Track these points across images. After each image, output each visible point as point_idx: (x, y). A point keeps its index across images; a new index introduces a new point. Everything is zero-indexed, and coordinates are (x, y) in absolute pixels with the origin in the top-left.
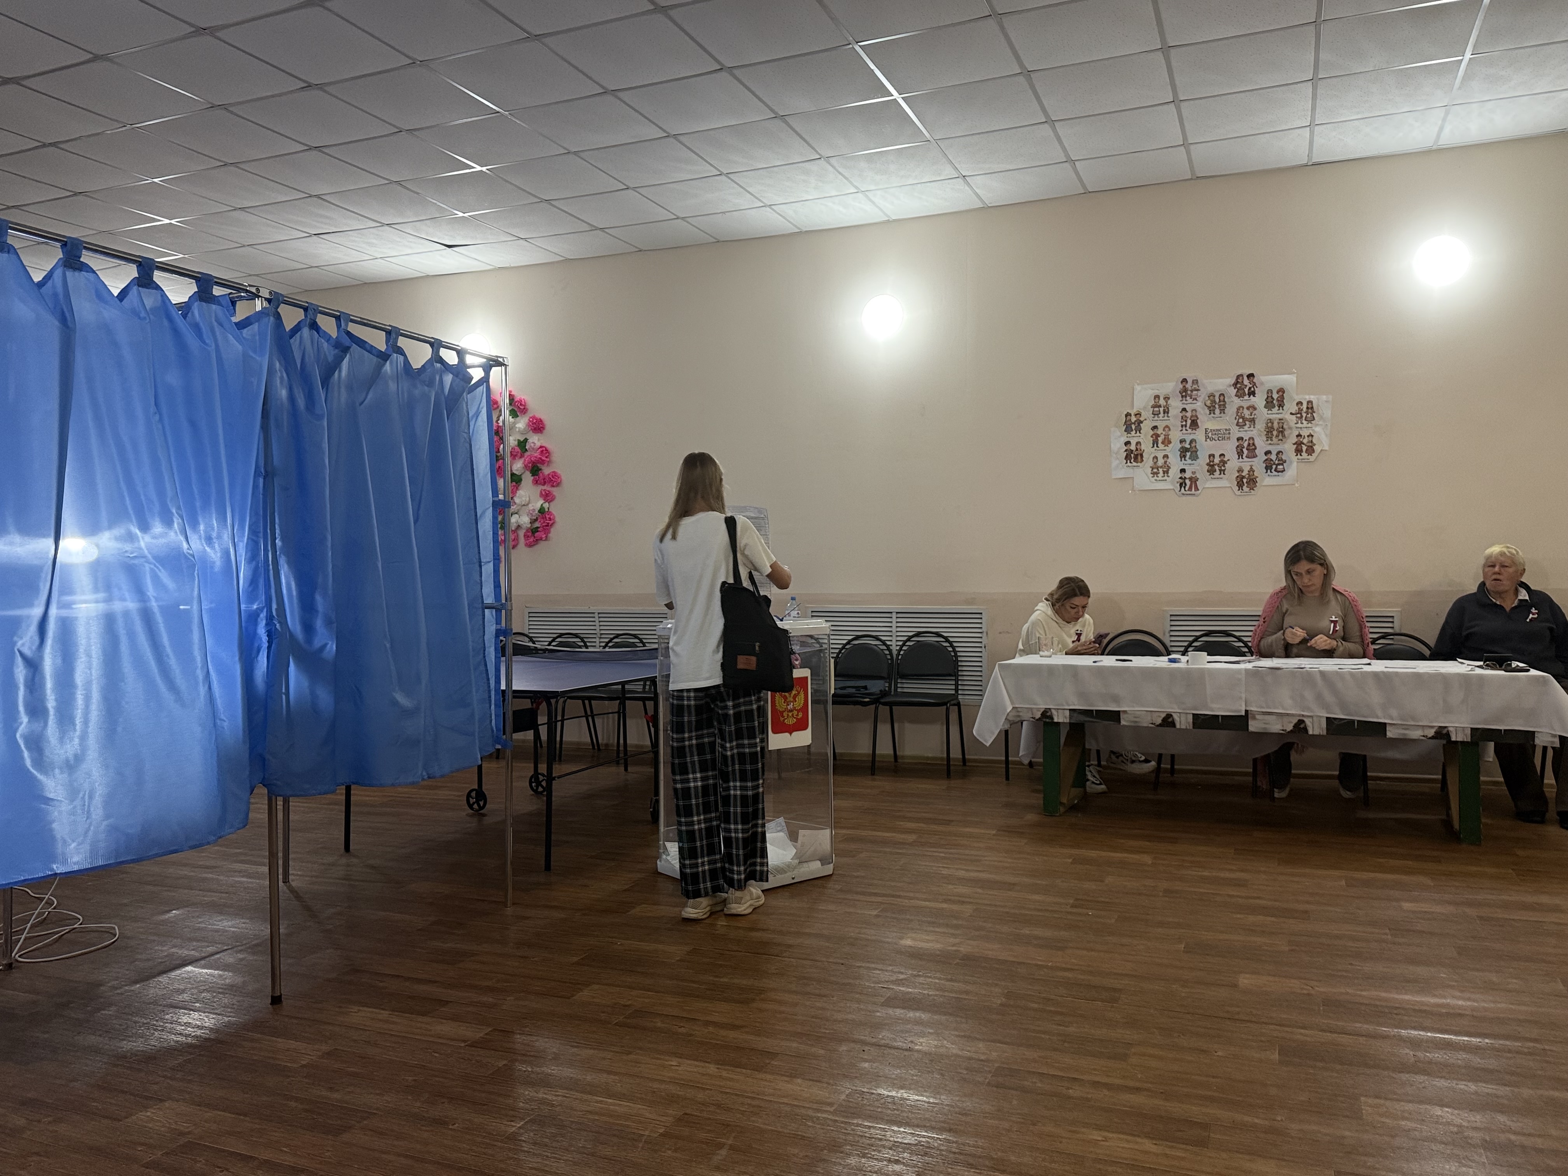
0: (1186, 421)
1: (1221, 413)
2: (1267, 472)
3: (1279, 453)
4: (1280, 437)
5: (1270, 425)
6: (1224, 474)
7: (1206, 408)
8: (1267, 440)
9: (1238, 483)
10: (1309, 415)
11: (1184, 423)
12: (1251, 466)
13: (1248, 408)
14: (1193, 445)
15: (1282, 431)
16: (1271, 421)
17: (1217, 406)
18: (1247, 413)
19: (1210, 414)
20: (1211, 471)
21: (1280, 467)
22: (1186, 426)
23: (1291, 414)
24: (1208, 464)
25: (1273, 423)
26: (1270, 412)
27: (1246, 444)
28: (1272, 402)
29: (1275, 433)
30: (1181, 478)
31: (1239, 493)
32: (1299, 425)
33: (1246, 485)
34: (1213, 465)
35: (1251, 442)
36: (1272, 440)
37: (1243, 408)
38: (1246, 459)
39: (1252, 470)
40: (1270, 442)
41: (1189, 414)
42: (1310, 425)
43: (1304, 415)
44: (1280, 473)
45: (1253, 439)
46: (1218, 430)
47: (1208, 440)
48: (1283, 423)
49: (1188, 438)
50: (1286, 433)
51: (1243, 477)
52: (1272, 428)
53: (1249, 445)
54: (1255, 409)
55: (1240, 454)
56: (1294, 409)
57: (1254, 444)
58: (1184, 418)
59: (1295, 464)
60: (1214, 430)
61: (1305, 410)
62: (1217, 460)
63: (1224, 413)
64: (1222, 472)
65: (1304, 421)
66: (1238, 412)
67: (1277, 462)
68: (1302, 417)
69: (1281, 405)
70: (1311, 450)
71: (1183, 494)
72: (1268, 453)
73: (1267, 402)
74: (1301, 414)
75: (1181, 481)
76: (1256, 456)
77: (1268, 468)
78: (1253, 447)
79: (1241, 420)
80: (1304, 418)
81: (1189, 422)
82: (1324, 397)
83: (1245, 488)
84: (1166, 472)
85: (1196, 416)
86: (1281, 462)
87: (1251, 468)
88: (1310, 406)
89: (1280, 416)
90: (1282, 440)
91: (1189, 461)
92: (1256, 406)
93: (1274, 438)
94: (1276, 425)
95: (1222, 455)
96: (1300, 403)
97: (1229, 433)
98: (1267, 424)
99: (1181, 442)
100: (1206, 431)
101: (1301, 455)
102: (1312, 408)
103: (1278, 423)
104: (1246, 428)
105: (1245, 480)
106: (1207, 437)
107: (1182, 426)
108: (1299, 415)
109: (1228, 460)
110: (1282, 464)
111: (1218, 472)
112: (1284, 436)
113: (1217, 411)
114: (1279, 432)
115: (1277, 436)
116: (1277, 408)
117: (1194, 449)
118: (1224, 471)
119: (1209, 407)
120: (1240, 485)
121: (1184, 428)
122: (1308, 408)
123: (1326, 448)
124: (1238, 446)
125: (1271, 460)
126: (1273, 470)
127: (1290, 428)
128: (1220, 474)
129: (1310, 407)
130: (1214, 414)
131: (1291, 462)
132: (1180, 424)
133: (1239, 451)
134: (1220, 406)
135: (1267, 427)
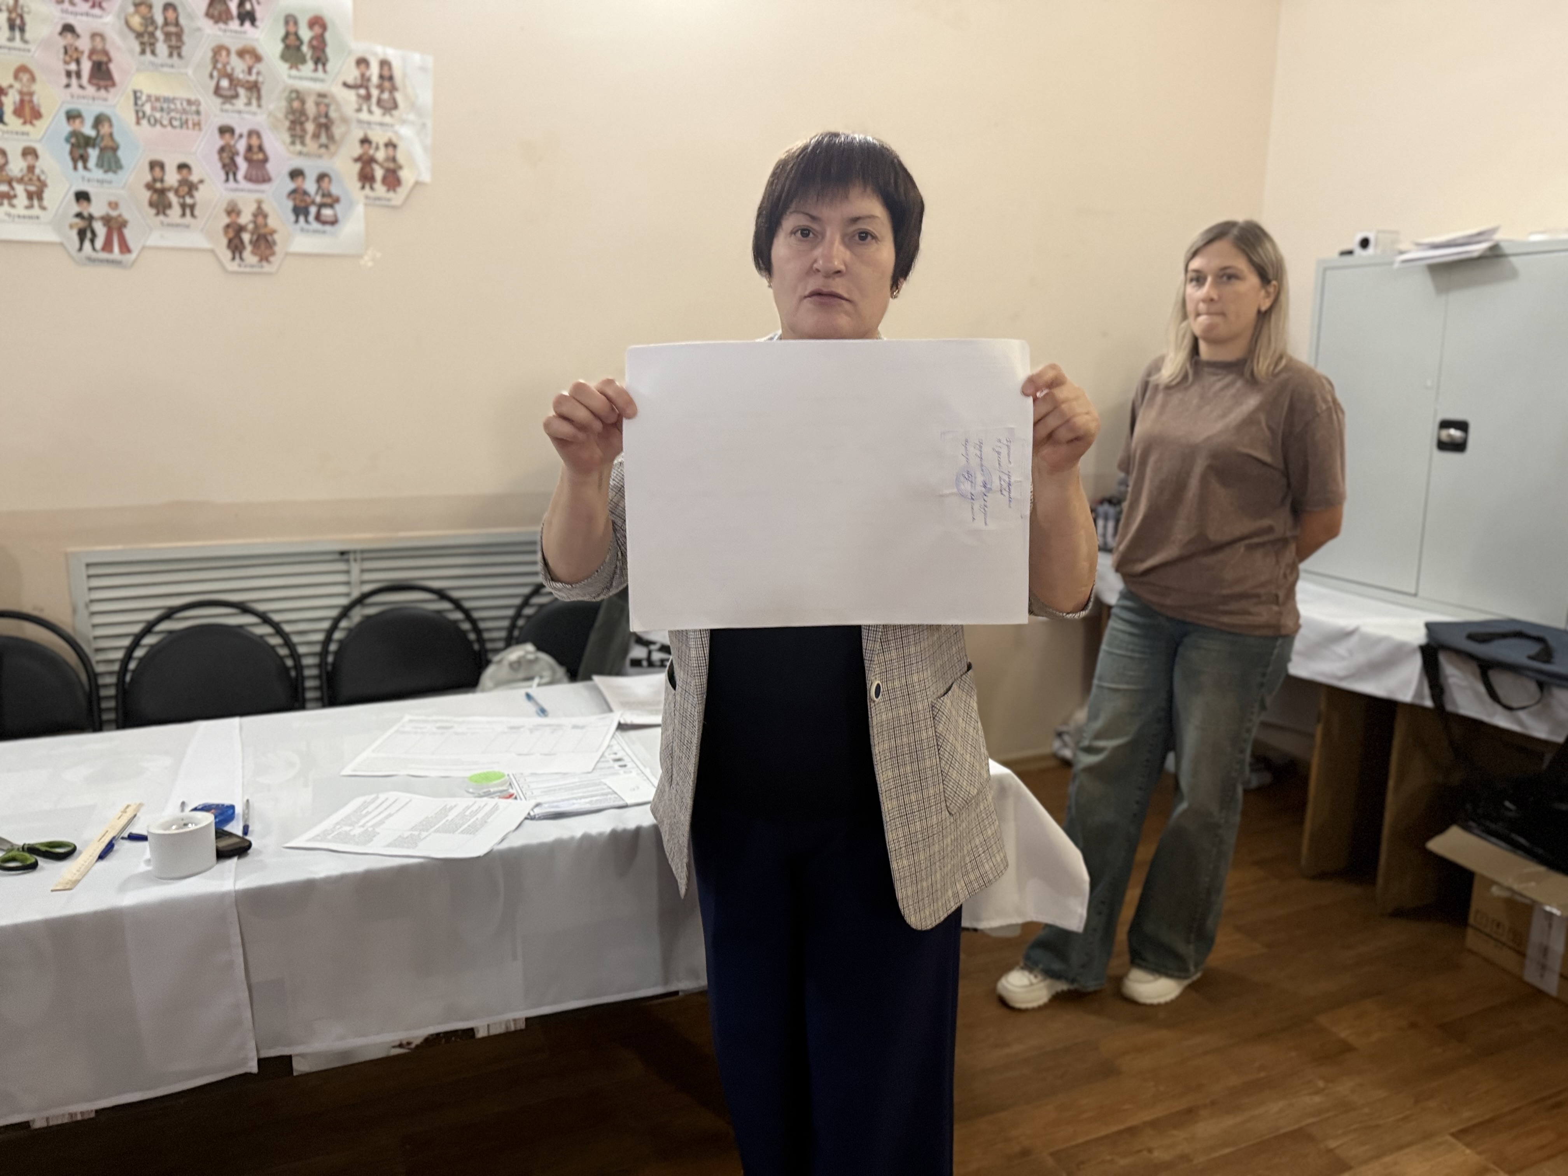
0: (78, 62)
1: (171, 55)
2: (297, 221)
3: (322, 177)
4: (323, 139)
5: (296, 104)
6: (193, 215)
7: (131, 36)
8: (293, 143)
9: (230, 241)
10: (386, 96)
11: (73, 67)
12: (259, 203)
13: (241, 54)
14: (105, 129)
15: (325, 126)
16: (298, 96)
17: (159, 34)
18: (238, 66)
19: (143, 52)
20: (160, 204)
21: (327, 212)
22: (78, 75)
23: (345, 85)
24: (149, 187)
25: (303, 102)
26: (294, 72)
27: (241, 146)
28: (298, 48)
29: (310, 127)
30: (79, 215)
31: (233, 266)
32: (364, 116)
33: (249, 248)
34: (162, 192)
35: (255, 141)
36: (303, 143)
37: (228, 52)
38: (244, 184)
39: (260, 213)
40: (298, 147)
41: (84, 44)
42: (387, 119)
43: (375, 93)
44: (328, 228)
45: (259, 135)
46: (167, 100)
47: (144, 122)
48: (327, 106)
49: (90, 112)
50: (338, 131)
51: (241, 229)
52: (303, 112)
53: (249, 148)
54: (258, 58)
55: (230, 168)
56: (352, 74)
57: (261, 149)
58: (71, 54)
59: (360, 209)
60: (158, 99)
61: (375, 79)
62: (172, 178)
63: (180, 56)
64: (188, 209)
65: (375, 108)
66: (215, 61)
67: (318, 199)
68: (368, 97)
69: (320, 59)
70: (392, 180)
71: (90, 260)
72: (296, 174)
73: (287, 47)
74: (367, 88)
75: (81, 223)
76: (266, 179)
77: (300, 211)
78: (261, 156)
79: (225, 83)
80: (374, 100)
81: (86, 66)
82: (417, 58)
83: (247, 254)
84: (36, 195)
85: (106, 53)
86: (328, 200)
87: (259, 208)
88: (386, 73)
89: (318, 87)
90: (326, 147)
91: (98, 174)
92: (260, 51)
93: (308, 139)
94: (311, 108)
95: (183, 167)
96: (362, 62)
97: (198, 113)
98: (290, 101)
99: (72, 116)
100: (136, 99)
101: (372, 188)
102: (391, 78)
103: (318, 104)
104: (240, 103)
105: (246, 237)
106: (140, 116)
107: (69, 74)
108: (362, 92)
109: (201, 181)
110: (331, 206)
111: (176, 210)
112: (331, 137)
113: (162, 48)
114: (320, 126)
115: (316, 136)
116: (310, 65)
117: (107, 142)
118: (192, 207)
119: (139, 35)
120: (236, 246)
121: (74, 81)
122: (381, 77)
123: (426, 177)
124: (222, 150)
125: (305, 193)
126: (311, 218)
127: (345, 120)
128: (184, 215)
129: (387, 78)
130: (153, 53)
131: (351, 204)
132: (61, 68)
133: (227, 161)
134: (168, 35)
135: (291, 111)
